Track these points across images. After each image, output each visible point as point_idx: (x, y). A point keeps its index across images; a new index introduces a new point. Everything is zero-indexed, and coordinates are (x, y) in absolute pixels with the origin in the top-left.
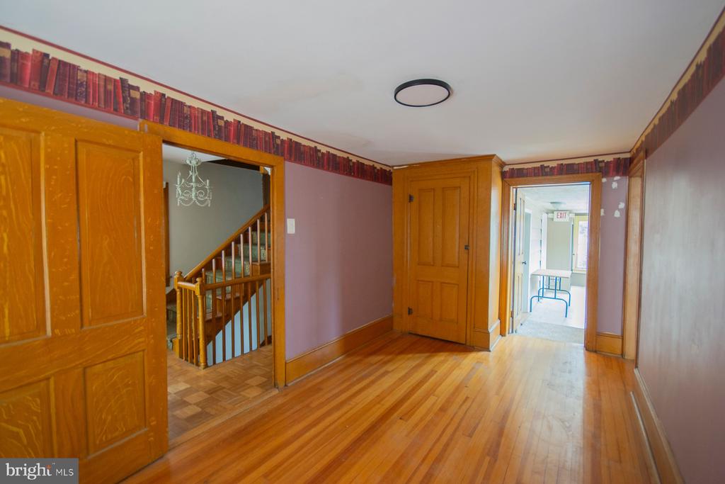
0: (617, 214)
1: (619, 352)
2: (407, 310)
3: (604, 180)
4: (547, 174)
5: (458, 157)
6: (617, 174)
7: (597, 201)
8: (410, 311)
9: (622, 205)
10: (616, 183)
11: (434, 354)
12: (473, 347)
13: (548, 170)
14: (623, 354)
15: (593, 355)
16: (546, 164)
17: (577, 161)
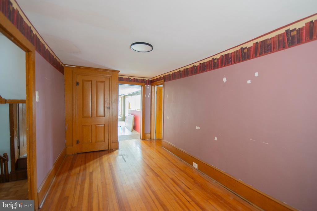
0: (149, 96)
1: (150, 138)
2: (76, 141)
3: (146, 86)
4: (130, 81)
5: (109, 69)
6: (149, 85)
7: (144, 92)
8: (78, 142)
9: (150, 94)
10: (148, 87)
11: (101, 158)
12: (112, 150)
13: (130, 80)
14: (151, 138)
15: (144, 141)
16: (130, 77)
17: (139, 78)
